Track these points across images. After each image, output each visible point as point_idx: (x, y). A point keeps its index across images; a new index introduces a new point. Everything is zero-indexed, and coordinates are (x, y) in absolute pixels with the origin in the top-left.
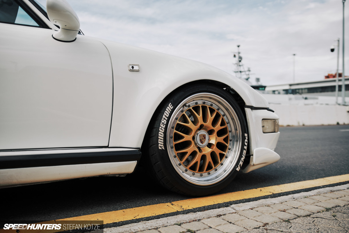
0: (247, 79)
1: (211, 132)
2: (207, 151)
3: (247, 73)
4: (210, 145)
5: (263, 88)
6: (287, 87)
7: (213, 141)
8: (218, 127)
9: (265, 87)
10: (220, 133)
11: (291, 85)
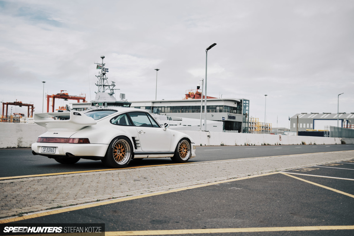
0: (111, 95)
1: (185, 149)
2: (184, 153)
3: (111, 87)
4: (184, 152)
5: (128, 105)
6: (150, 105)
7: (185, 151)
8: (186, 148)
9: (130, 104)
10: (187, 149)
11: (153, 102)
